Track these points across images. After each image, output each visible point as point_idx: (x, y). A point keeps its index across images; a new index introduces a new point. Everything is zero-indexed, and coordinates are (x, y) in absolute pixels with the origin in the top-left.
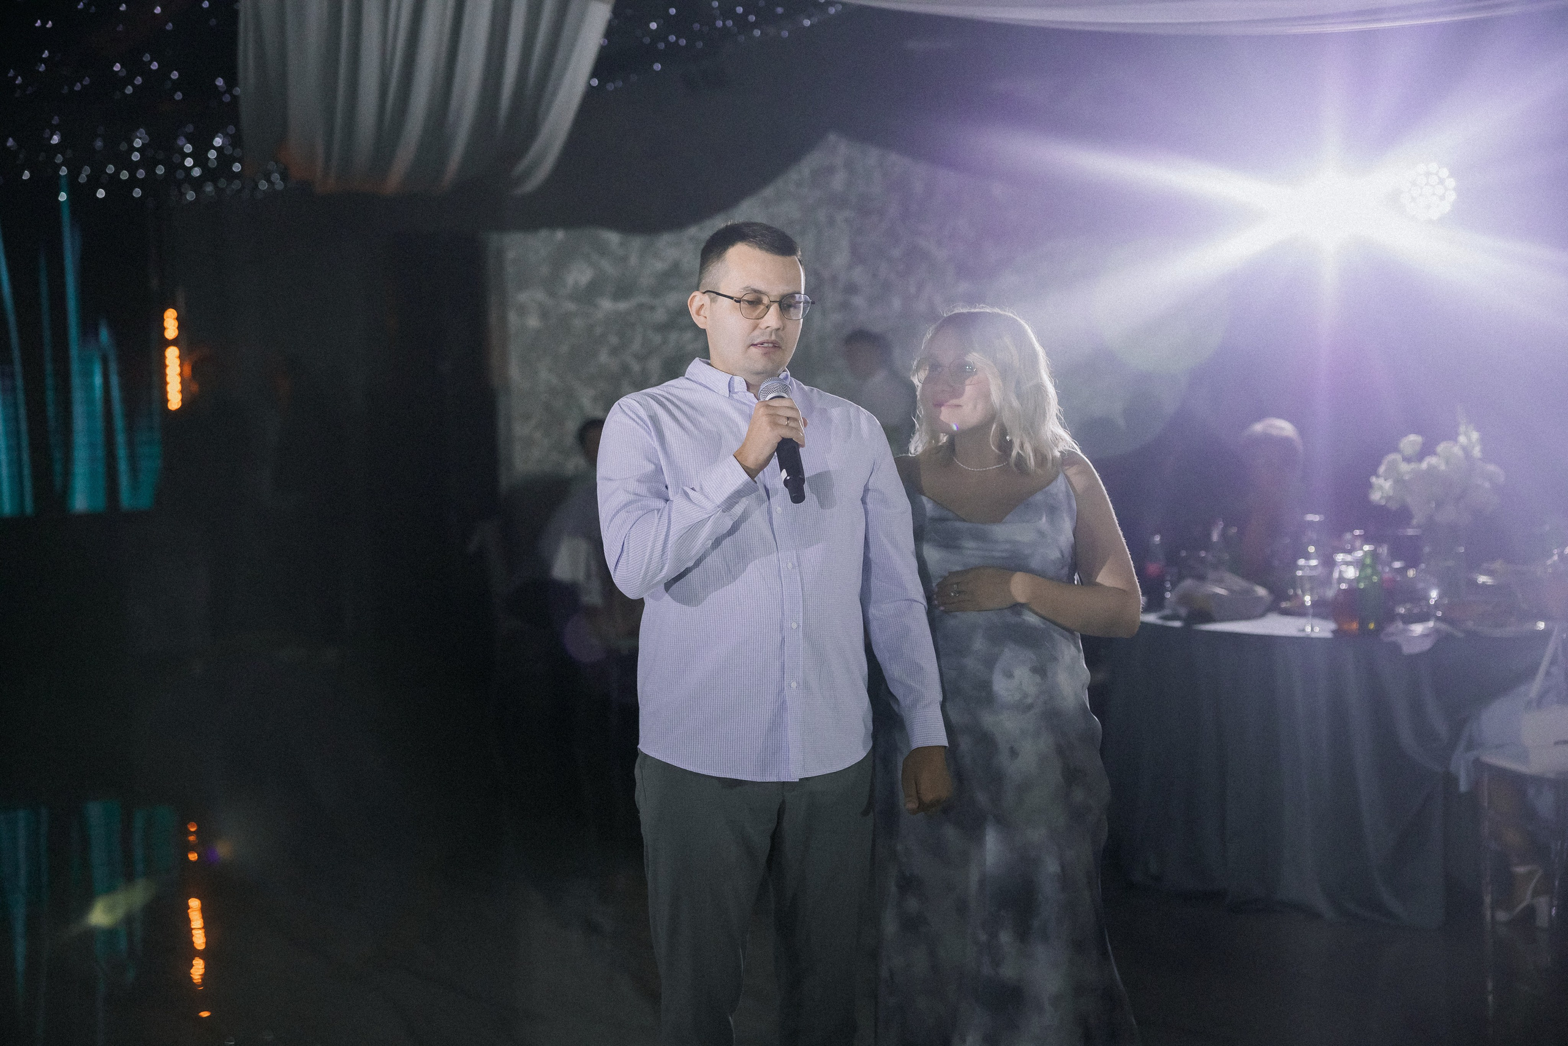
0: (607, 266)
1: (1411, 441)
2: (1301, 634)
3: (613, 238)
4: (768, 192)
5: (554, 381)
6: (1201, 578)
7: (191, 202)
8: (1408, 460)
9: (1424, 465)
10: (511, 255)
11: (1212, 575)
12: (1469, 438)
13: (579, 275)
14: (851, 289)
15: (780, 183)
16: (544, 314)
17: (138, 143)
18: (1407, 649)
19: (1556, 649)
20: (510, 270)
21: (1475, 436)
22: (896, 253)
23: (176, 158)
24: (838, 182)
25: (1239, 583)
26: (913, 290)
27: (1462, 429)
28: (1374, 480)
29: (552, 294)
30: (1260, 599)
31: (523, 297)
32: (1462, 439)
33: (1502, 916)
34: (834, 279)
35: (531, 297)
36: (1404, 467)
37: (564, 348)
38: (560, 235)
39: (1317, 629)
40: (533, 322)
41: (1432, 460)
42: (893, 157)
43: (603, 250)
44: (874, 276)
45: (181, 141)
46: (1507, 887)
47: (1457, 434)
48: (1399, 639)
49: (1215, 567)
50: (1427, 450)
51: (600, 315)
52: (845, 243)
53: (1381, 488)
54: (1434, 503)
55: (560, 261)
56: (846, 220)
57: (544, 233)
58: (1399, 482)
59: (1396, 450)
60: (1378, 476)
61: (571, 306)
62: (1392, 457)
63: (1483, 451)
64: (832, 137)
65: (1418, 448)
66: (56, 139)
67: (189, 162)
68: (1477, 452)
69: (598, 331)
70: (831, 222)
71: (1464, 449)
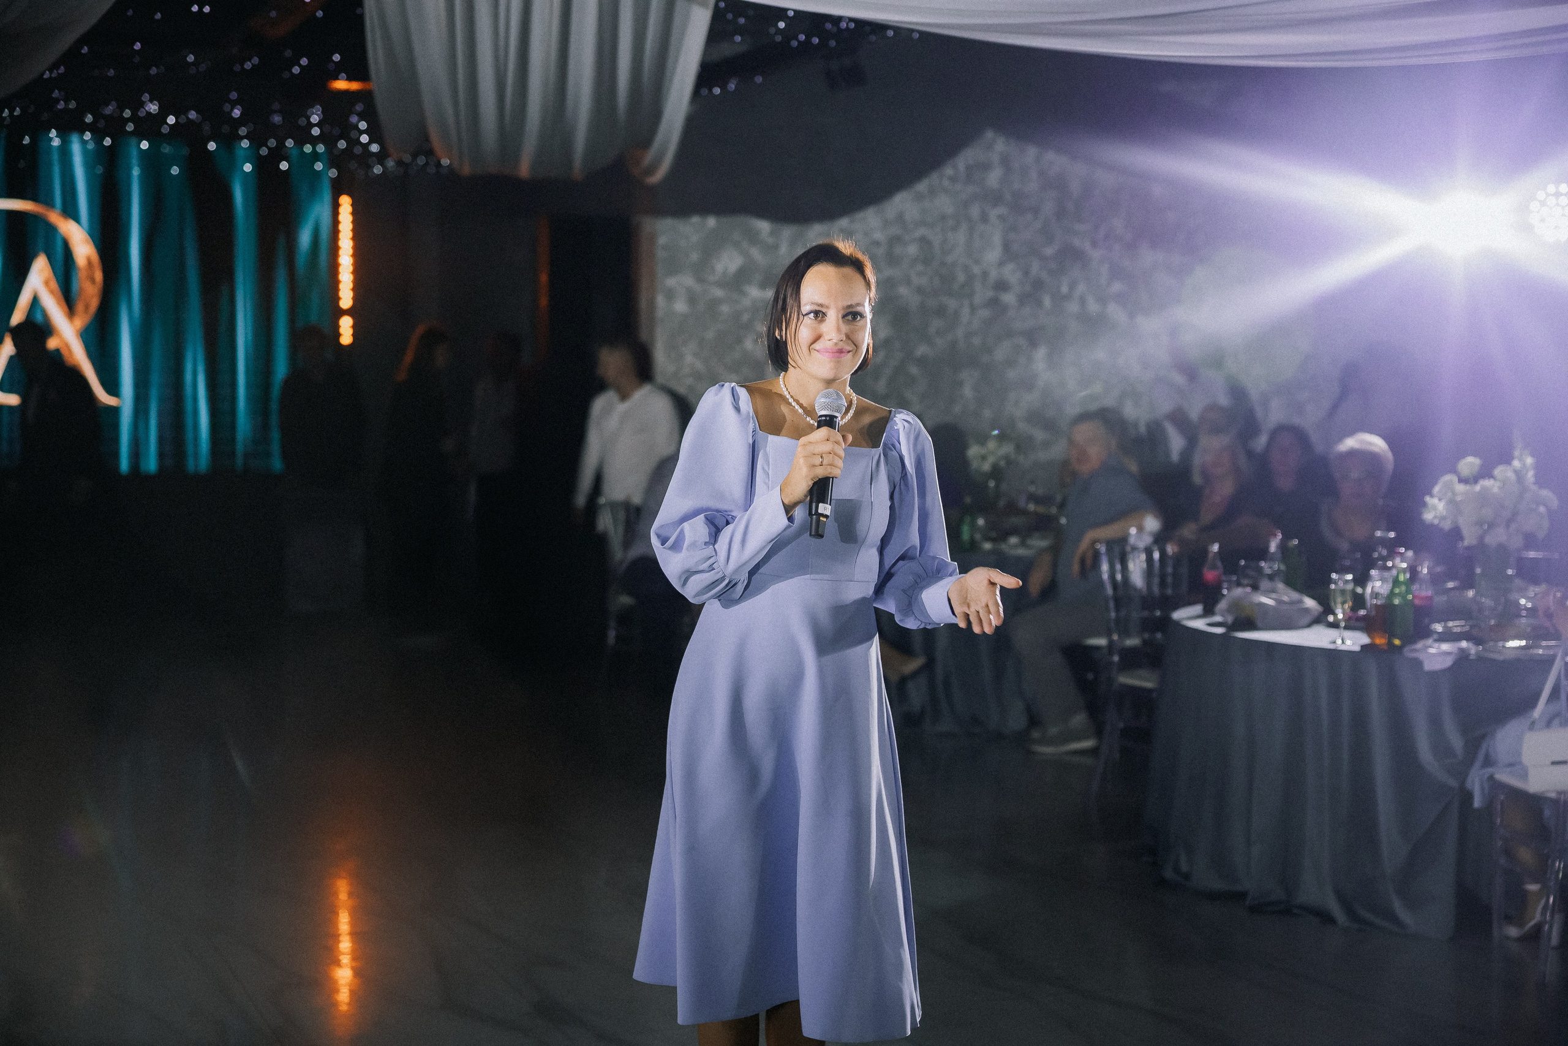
0: (755, 253)
1: (1469, 464)
2: (1332, 647)
3: (763, 226)
4: (922, 186)
5: (699, 365)
6: (1255, 588)
7: (378, 175)
8: (1461, 480)
9: (1478, 488)
10: (662, 240)
11: (1265, 584)
12: (1525, 462)
13: (729, 262)
14: (1002, 286)
15: (934, 178)
16: (692, 299)
17: (315, 119)
18: (1428, 666)
19: (1560, 670)
20: (660, 254)
21: (1529, 460)
22: (1049, 251)
23: (353, 134)
24: (993, 178)
25: (1289, 595)
26: (1064, 289)
27: (1517, 453)
28: (1428, 499)
29: (700, 280)
30: (1307, 610)
31: (671, 282)
32: (1516, 463)
33: (1513, 931)
34: (985, 274)
35: (681, 282)
36: (1461, 488)
37: (710, 335)
38: (711, 222)
39: (1348, 642)
40: (680, 306)
41: (1487, 483)
42: (1050, 156)
43: (753, 237)
44: (1026, 273)
45: (354, 119)
46: (1518, 903)
47: (1513, 458)
48: (1421, 656)
49: (1271, 578)
50: (1485, 472)
51: (746, 302)
52: (997, 239)
53: (1435, 508)
54: (1486, 525)
55: (710, 249)
56: (999, 217)
57: (695, 219)
58: (1452, 502)
59: (1454, 471)
60: (1432, 496)
61: (719, 293)
62: (1448, 477)
63: (1536, 476)
64: (989, 134)
65: (1476, 469)
66: (237, 113)
67: (364, 139)
68: (1530, 475)
69: (745, 317)
70: (984, 218)
71: (1517, 472)
